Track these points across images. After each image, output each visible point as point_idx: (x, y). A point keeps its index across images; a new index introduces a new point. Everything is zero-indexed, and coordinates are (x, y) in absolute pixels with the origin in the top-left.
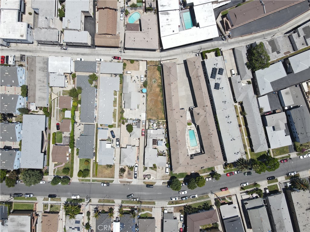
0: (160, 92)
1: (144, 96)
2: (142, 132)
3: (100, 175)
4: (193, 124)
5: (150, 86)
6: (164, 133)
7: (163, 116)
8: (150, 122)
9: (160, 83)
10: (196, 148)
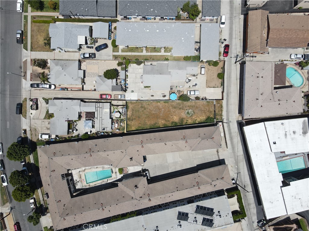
0: (172, 123)
1: (165, 96)
2: (106, 94)
3: (35, 28)
4: (122, 175)
5: (181, 107)
6: (105, 131)
7: (133, 128)
8: (122, 107)
9: (186, 123)
10: (83, 182)
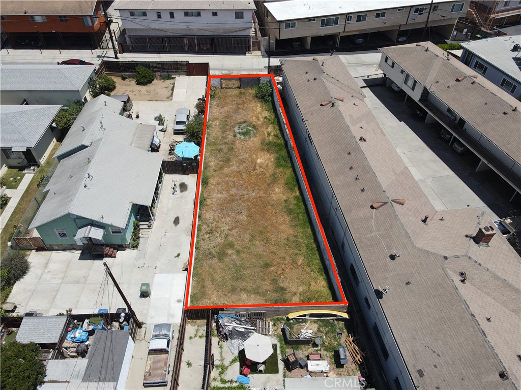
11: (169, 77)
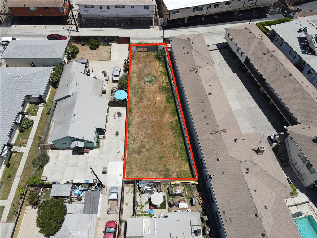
1: (119, 114)
2: (106, 235)
4: (298, 192)
5: (139, 91)
11: (108, 45)
